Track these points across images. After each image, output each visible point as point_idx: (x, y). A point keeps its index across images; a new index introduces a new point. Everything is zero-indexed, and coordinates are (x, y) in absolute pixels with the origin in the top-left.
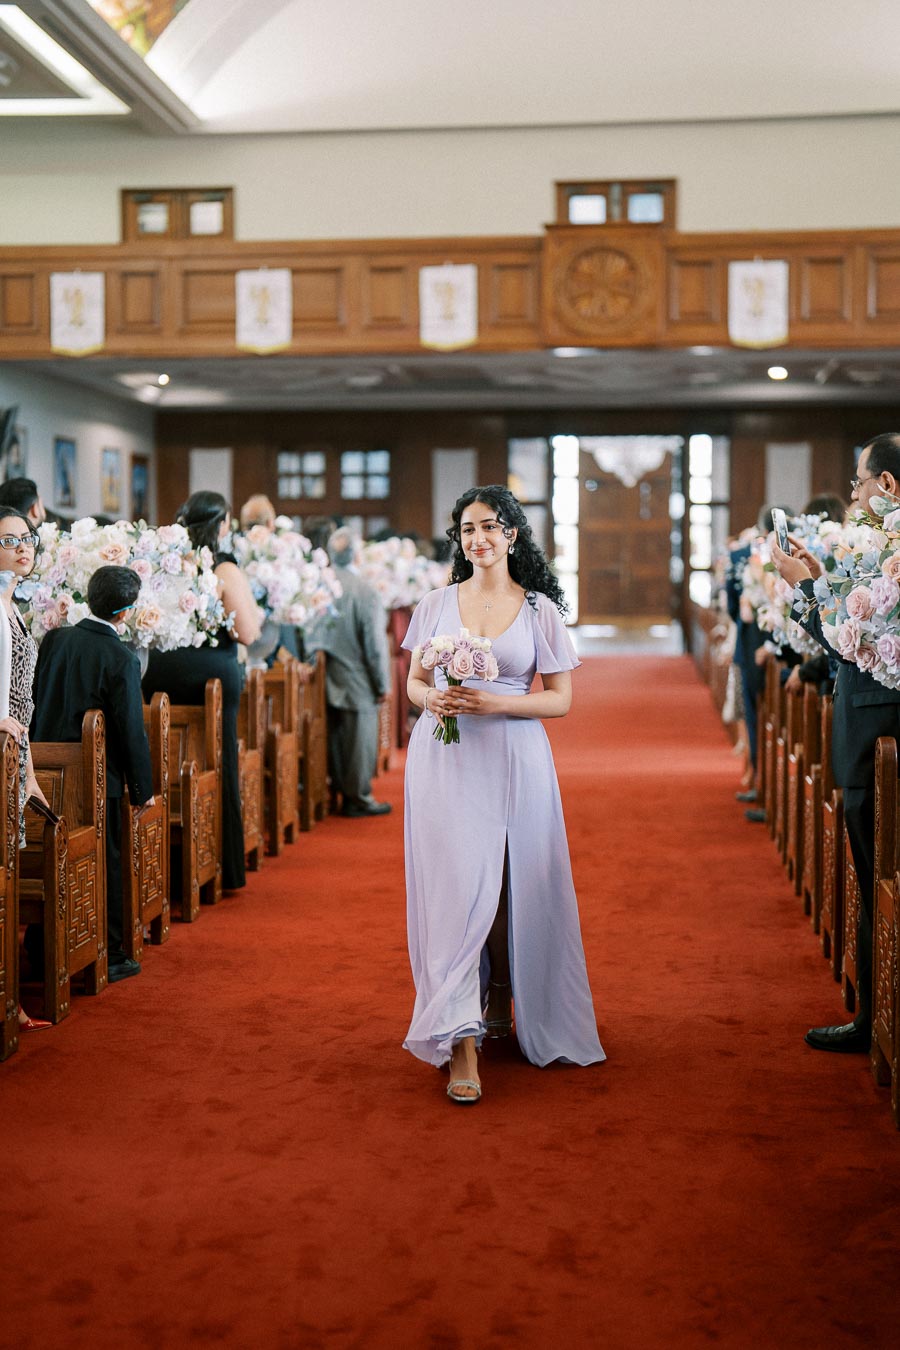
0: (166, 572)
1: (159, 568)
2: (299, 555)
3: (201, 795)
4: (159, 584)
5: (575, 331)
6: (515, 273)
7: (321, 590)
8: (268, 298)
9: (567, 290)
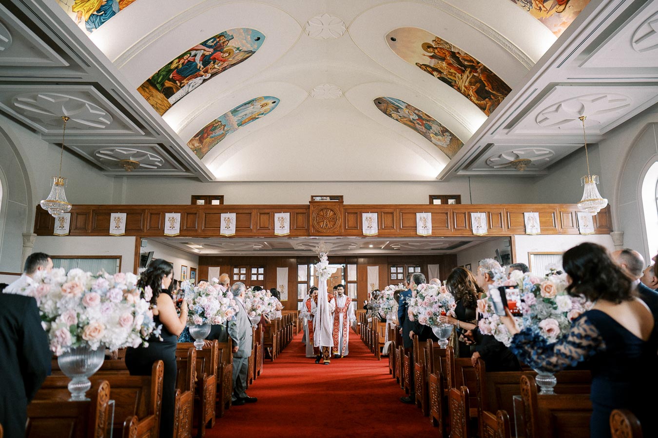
2: (221, 293)
4: (107, 309)
5: (319, 232)
6: (301, 215)
7: (230, 309)
8: (230, 221)
9: (317, 220)
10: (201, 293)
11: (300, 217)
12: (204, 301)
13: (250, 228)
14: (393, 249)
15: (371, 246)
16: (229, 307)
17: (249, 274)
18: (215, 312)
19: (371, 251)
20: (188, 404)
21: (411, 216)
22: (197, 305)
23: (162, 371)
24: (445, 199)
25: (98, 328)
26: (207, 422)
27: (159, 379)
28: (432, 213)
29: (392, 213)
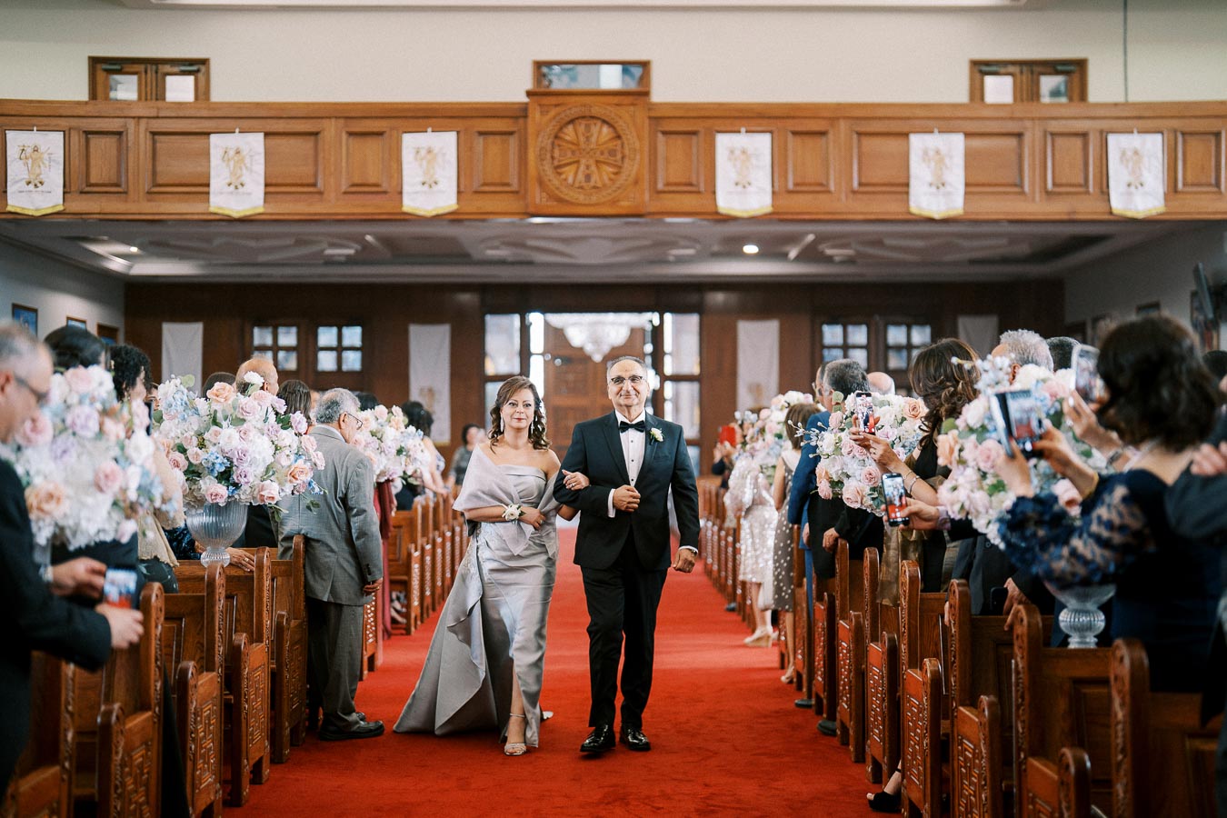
0: (74, 434)
1: (63, 428)
2: (271, 419)
3: (129, 751)
4: (65, 452)
5: (560, 200)
6: (498, 138)
7: (300, 462)
8: (242, 160)
9: (553, 158)
10: (219, 415)
11: (495, 145)
12: (228, 437)
13: (314, 185)
14: (829, 260)
15: (751, 249)
16: (298, 455)
17: (307, 349)
18: (261, 469)
19: (751, 264)
20: (214, 705)
21: (892, 145)
22: (212, 449)
23: (161, 610)
24: (1029, 71)
25: (56, 494)
26: (252, 762)
27: (156, 627)
28: (968, 135)
29: (823, 134)
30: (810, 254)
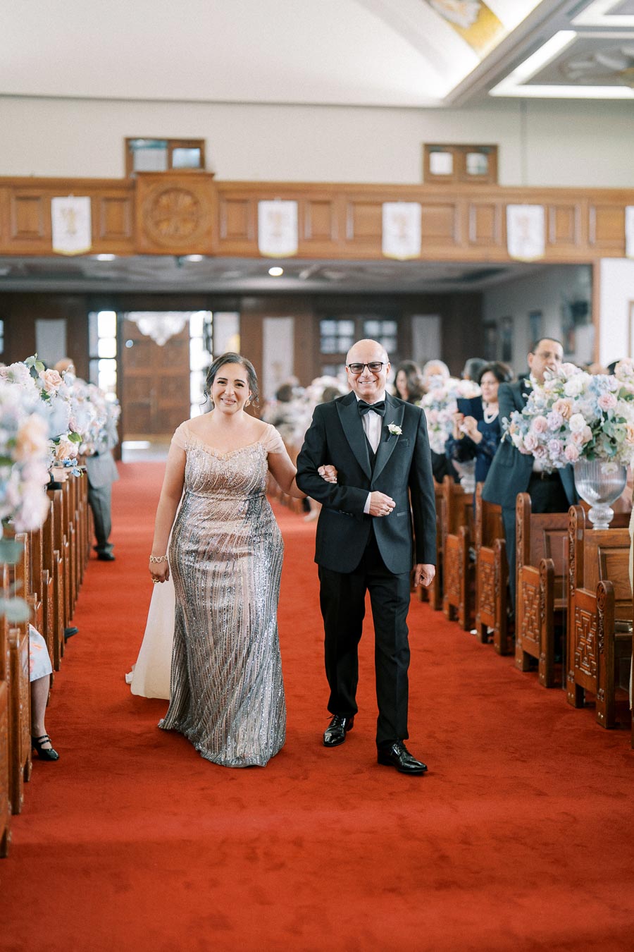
5: (158, 244)
6: (116, 202)
9: (153, 216)
11: (114, 208)
15: (276, 272)
21: (372, 210)
28: (423, 205)
29: (327, 203)
30: (316, 275)
